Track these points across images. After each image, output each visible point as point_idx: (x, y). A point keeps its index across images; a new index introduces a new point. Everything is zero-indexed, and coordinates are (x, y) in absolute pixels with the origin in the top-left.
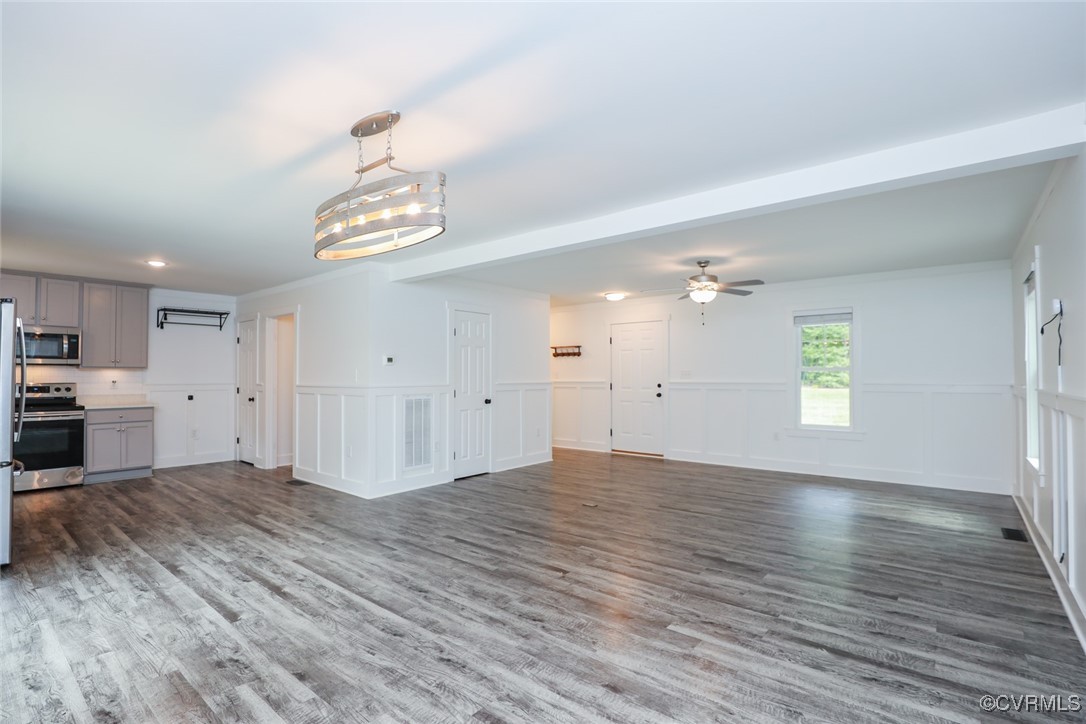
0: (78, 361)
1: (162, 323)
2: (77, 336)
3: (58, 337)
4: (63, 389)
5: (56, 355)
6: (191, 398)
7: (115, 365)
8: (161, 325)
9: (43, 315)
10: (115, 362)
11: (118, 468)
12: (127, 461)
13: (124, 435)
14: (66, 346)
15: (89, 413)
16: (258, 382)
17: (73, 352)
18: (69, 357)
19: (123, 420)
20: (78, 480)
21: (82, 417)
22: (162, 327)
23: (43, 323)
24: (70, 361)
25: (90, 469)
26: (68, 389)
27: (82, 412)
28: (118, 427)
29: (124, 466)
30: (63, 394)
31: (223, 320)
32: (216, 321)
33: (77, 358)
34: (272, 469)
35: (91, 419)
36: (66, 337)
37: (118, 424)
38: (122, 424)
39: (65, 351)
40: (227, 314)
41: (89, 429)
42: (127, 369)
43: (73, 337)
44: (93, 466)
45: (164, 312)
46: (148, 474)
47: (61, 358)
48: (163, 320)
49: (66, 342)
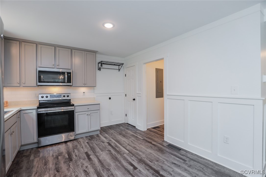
1: (100, 68)
2: (71, 73)
3: (63, 73)
4: (66, 96)
5: (63, 81)
7: (85, 86)
9: (57, 63)
10: (85, 84)
11: (88, 131)
12: (91, 128)
13: (89, 116)
14: (66, 77)
15: (76, 107)
17: (69, 80)
18: (68, 82)
19: (89, 110)
20: (72, 138)
22: (100, 70)
23: (58, 67)
24: (68, 84)
25: (77, 133)
26: (68, 96)
27: (73, 107)
28: (87, 113)
29: (90, 131)
30: (66, 98)
31: (120, 67)
33: (71, 83)
34: (146, 131)
35: (77, 110)
36: (66, 73)
37: (87, 112)
38: (89, 112)
39: (66, 79)
40: (123, 64)
41: (76, 115)
42: (88, 87)
43: (69, 73)
44: (78, 131)
45: (102, 63)
46: (98, 133)
47: (65, 82)
48: (101, 67)
49: (66, 75)
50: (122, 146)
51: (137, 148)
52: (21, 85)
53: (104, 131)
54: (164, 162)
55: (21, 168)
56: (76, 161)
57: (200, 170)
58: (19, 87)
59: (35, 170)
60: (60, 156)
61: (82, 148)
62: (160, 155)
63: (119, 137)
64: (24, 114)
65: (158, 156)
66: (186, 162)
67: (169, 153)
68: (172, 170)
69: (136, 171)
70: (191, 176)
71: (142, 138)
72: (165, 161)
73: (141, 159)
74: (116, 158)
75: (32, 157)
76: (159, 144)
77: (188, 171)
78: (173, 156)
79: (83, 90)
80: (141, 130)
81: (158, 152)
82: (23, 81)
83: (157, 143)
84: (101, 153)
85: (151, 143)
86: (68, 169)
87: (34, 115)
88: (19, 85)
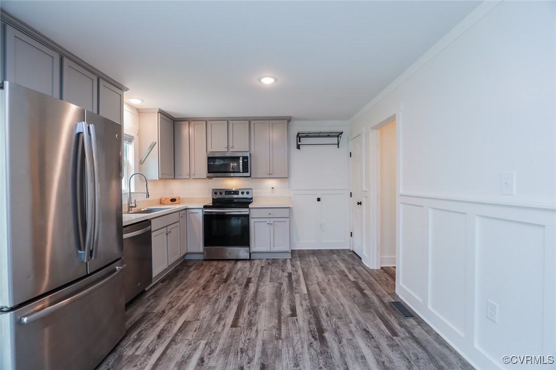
0: (248, 174)
1: (299, 145)
2: (248, 157)
3: (237, 159)
4: (245, 193)
5: (236, 170)
6: (319, 200)
7: (270, 176)
8: (298, 147)
9: (231, 145)
10: (270, 174)
11: (269, 250)
12: (274, 247)
13: (272, 227)
14: (241, 164)
15: (251, 210)
16: (364, 189)
17: (246, 169)
18: (243, 172)
19: (271, 216)
21: (247, 213)
22: (299, 149)
23: (231, 150)
24: (245, 174)
25: (253, 250)
26: (248, 193)
27: (248, 209)
28: (268, 221)
30: (245, 196)
31: (339, 138)
32: (335, 140)
33: (248, 172)
34: (377, 270)
35: (254, 214)
36: (241, 158)
37: (269, 219)
38: (271, 219)
39: (241, 167)
40: (341, 133)
41: (252, 221)
42: (279, 179)
43: (245, 158)
44: (255, 247)
45: (299, 136)
46: (289, 256)
47: (240, 172)
48: (299, 143)
49: (241, 161)
50: (305, 282)
51: (328, 291)
52: (191, 177)
53: (299, 257)
54: (351, 322)
55: (176, 276)
56: (229, 285)
57: (408, 359)
58: (189, 180)
59: (186, 281)
60: (218, 274)
61: (250, 271)
62: (357, 312)
63: (314, 269)
64: (191, 214)
65: (349, 312)
66: (395, 338)
67: (378, 316)
68: (350, 337)
69: (290, 319)
70: (375, 358)
71: (353, 279)
72: (354, 321)
73: (316, 307)
74: (281, 295)
75: (192, 269)
76: (378, 296)
77: (380, 350)
78: (379, 320)
79: (271, 183)
80: (367, 266)
81: (357, 308)
82: (192, 172)
83: (375, 293)
84: (268, 283)
85: (361, 290)
86: (215, 290)
87: (200, 215)
88: (189, 177)
